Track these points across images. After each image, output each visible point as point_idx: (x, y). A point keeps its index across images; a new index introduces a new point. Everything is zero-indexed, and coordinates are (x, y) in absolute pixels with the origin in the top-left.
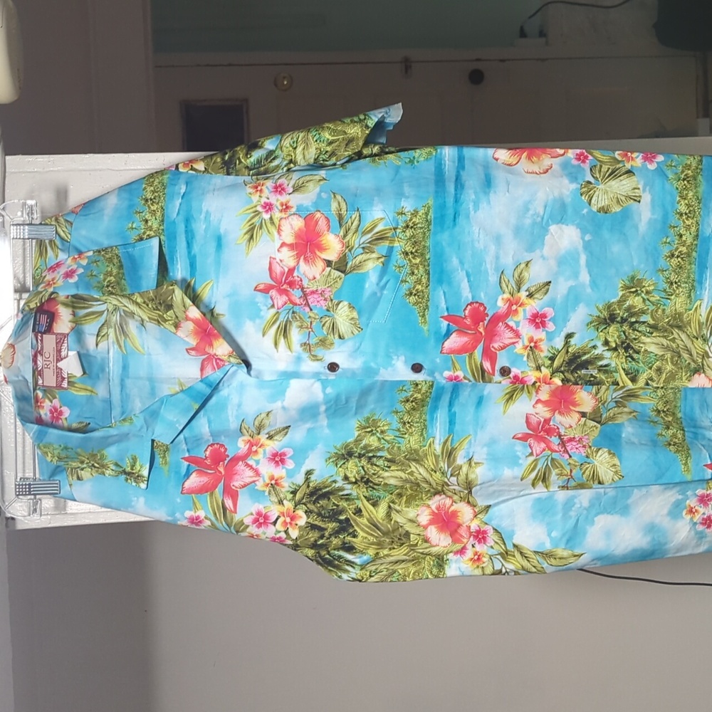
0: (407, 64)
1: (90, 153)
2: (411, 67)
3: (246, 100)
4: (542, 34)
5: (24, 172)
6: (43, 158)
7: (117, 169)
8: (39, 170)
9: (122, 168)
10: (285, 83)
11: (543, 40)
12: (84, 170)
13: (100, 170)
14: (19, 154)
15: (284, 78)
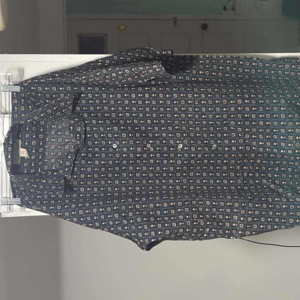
0: (175, 21)
1: (36, 54)
2: (176, 22)
3: (106, 34)
4: (233, 9)
5: (7, 62)
6: (16, 55)
7: (48, 61)
8: (14, 61)
9: (50, 61)
10: (123, 27)
11: (233, 12)
12: (34, 61)
13: (41, 61)
14: (5, 54)
15: (122, 25)
